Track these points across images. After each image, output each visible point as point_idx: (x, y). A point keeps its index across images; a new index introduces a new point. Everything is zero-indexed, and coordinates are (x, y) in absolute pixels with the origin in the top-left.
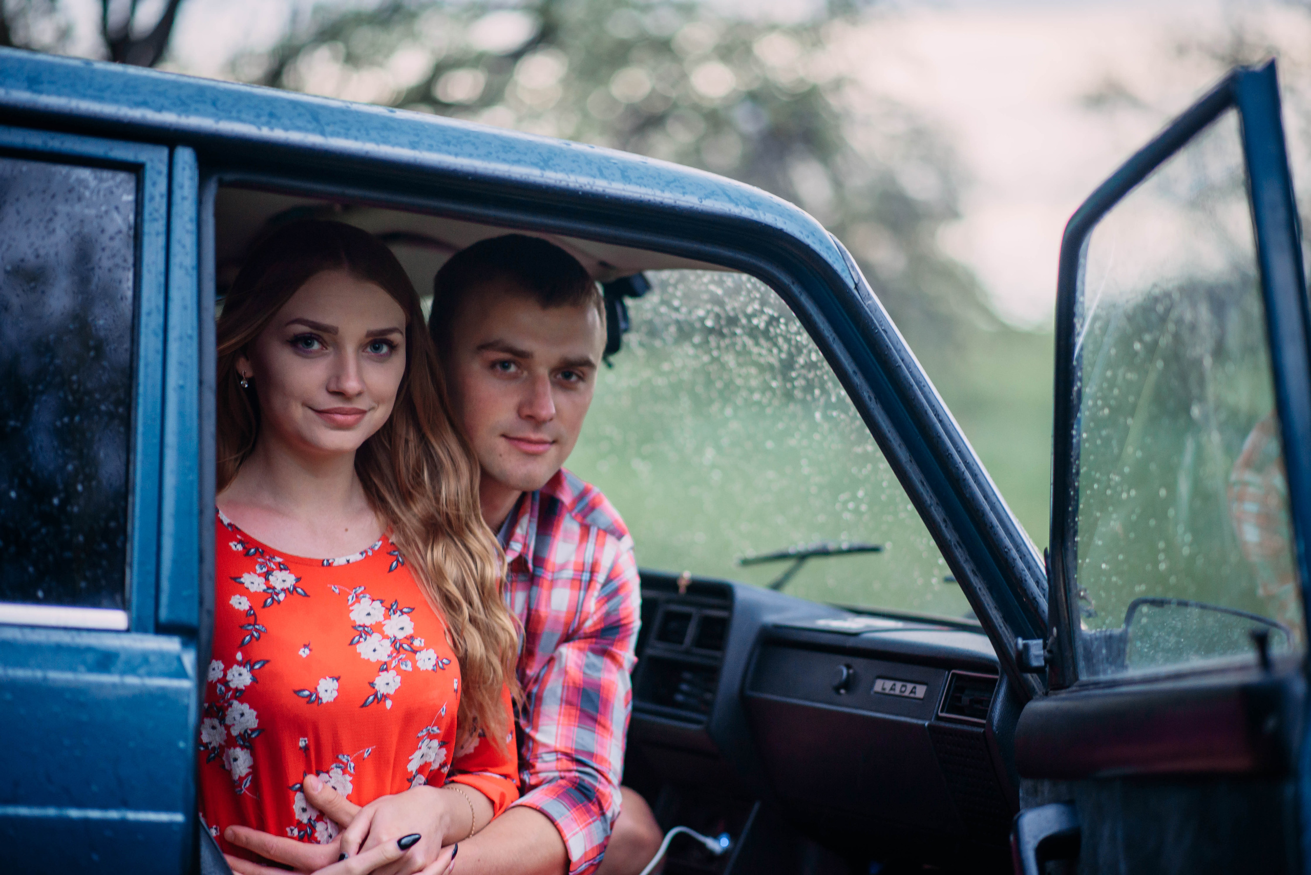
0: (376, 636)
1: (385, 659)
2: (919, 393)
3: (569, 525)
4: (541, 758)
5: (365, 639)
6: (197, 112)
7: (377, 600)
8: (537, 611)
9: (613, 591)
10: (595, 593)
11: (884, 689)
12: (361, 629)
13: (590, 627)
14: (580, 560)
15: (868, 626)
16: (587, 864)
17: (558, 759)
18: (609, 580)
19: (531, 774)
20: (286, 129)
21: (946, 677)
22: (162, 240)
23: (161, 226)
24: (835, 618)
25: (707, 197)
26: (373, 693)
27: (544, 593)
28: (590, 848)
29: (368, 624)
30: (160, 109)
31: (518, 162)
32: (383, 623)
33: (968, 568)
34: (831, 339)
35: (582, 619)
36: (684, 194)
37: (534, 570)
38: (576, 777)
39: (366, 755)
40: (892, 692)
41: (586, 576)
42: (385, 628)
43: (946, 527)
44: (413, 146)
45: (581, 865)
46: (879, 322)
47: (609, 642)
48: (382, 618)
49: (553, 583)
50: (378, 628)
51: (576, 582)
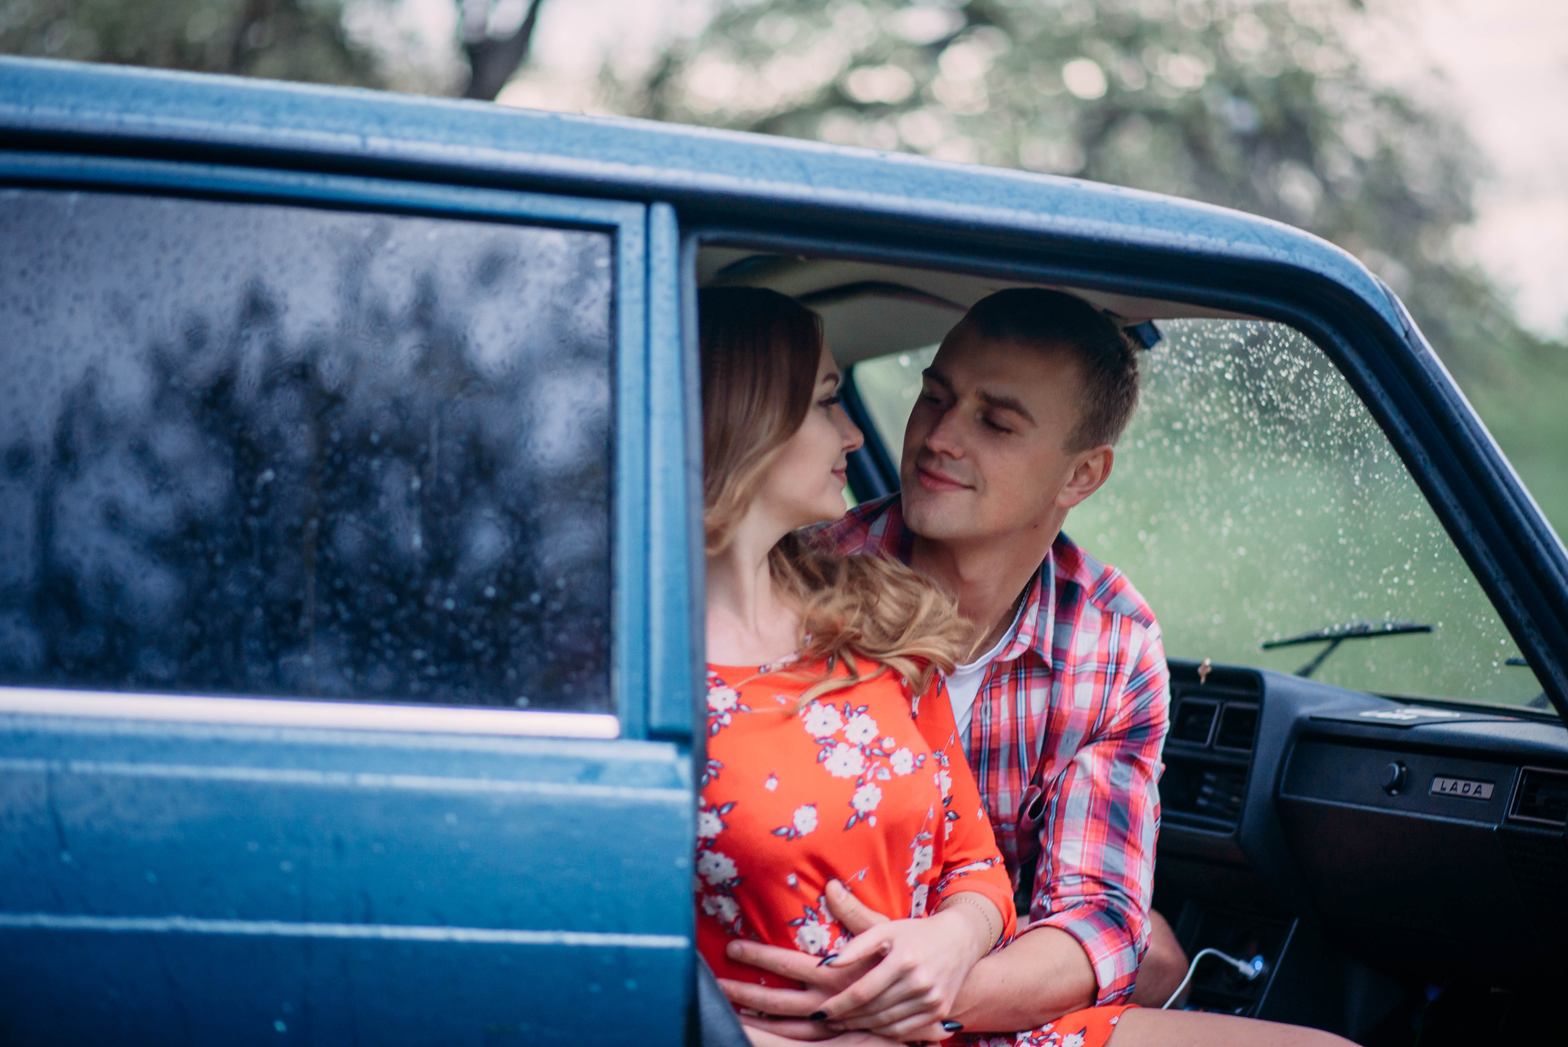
0: (842, 747)
1: (859, 771)
2: (1481, 453)
3: (1089, 613)
4: (1063, 880)
5: (831, 752)
6: (674, 165)
7: (828, 705)
8: (1059, 709)
9: (1141, 686)
10: (1122, 687)
11: (1443, 789)
12: (822, 742)
13: (1116, 726)
14: (1105, 651)
15: (1420, 717)
16: (1116, 993)
17: (1083, 883)
18: (1137, 673)
19: (1053, 899)
20: (771, 180)
21: (1517, 776)
22: (639, 309)
23: (638, 292)
24: (1382, 709)
25: (1238, 238)
26: (853, 813)
27: (1067, 689)
28: (1121, 976)
29: (828, 734)
30: (634, 163)
31: (1023, 207)
32: (844, 729)
33: (1541, 651)
34: (1379, 395)
35: (1107, 717)
36: (1210, 236)
37: (1054, 664)
38: (1103, 900)
39: (861, 877)
40: (1453, 792)
41: (1111, 669)
42: (848, 735)
43: (1515, 604)
44: (910, 193)
45: (1110, 994)
46: (1434, 374)
47: (1135, 745)
48: (840, 725)
49: (1075, 678)
50: (840, 737)
51: (1100, 675)
